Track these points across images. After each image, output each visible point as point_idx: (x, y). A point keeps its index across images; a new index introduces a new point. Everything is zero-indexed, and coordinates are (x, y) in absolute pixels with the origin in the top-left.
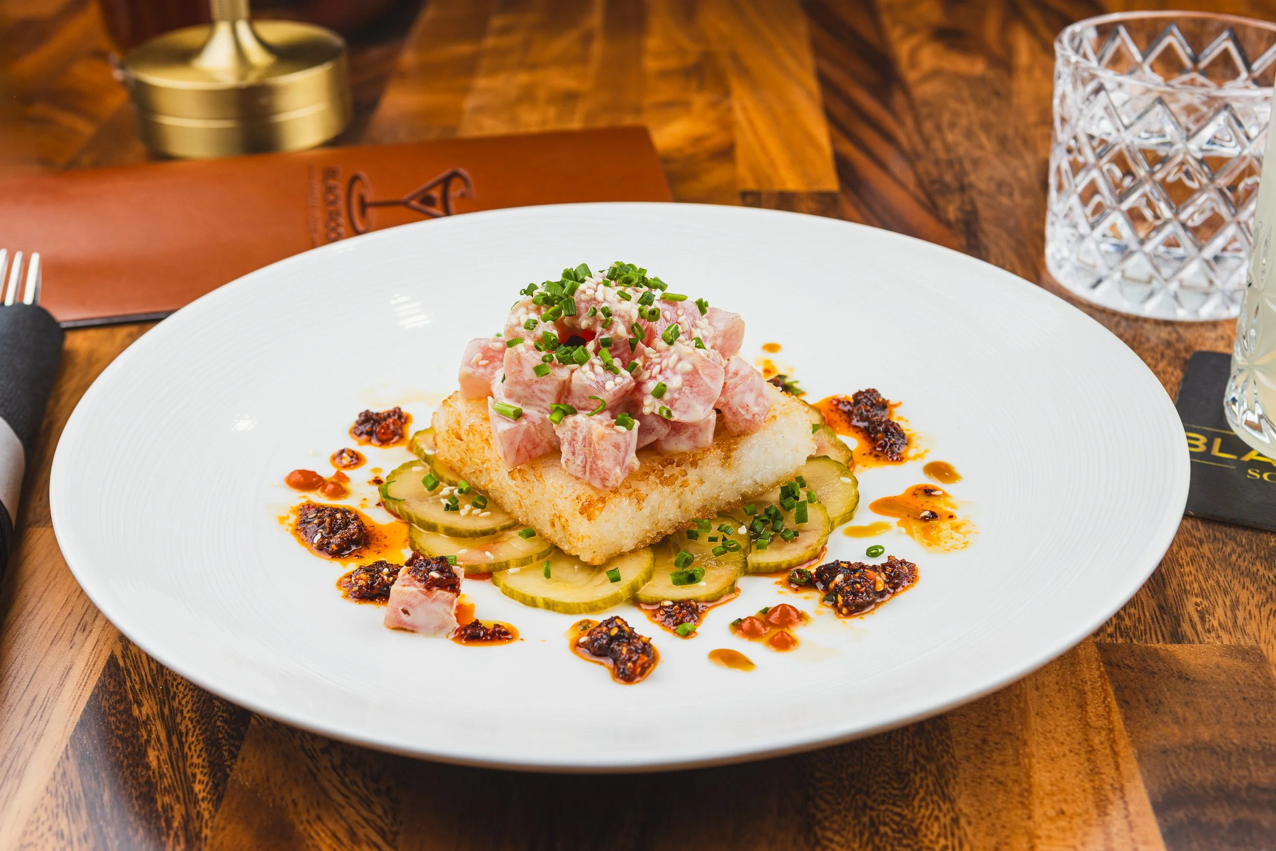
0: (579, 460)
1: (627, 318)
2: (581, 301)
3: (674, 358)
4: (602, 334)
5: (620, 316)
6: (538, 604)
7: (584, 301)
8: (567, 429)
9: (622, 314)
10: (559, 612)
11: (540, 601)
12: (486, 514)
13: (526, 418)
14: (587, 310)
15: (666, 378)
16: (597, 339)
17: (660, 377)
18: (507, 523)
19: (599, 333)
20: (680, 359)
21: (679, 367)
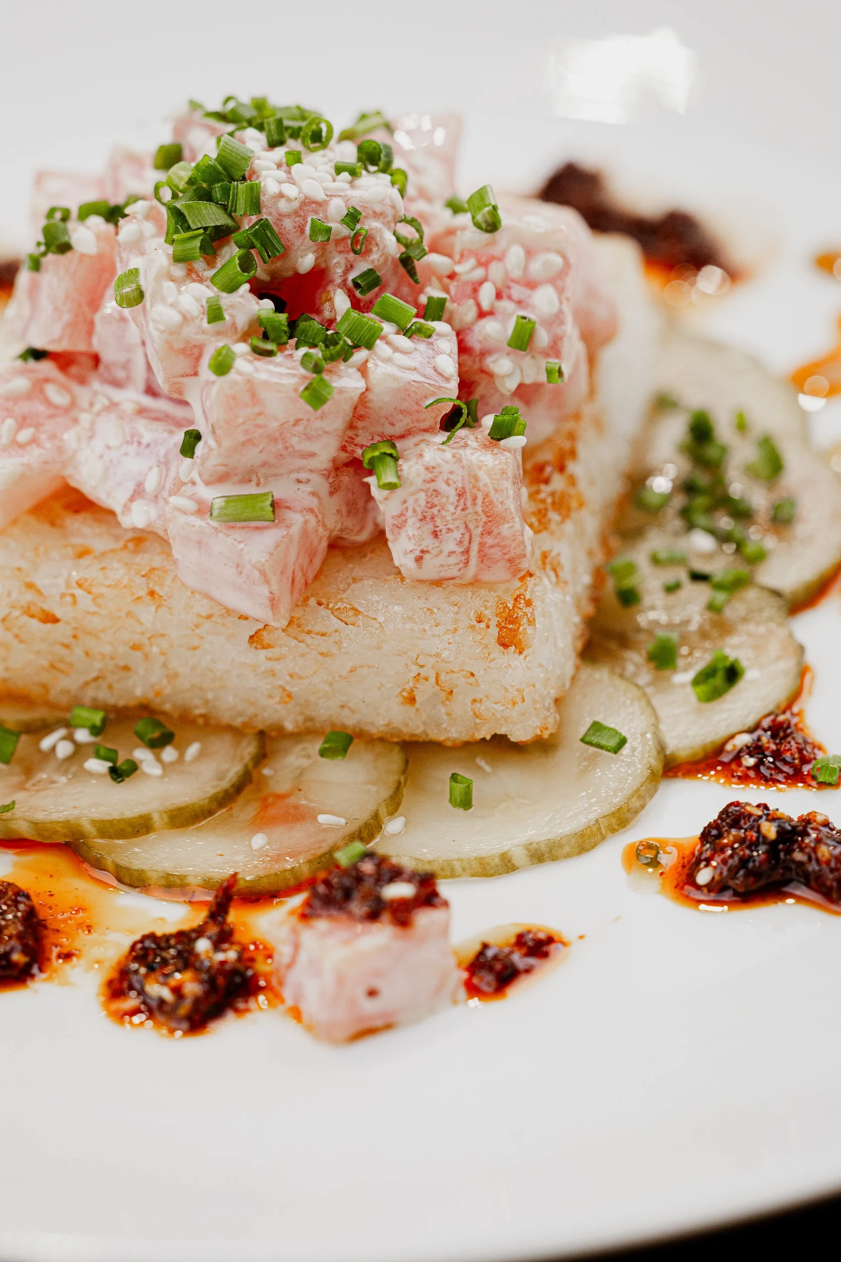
0: (450, 543)
1: (390, 212)
2: (281, 216)
3: (516, 254)
4: (350, 267)
5: (377, 215)
6: (517, 864)
7: (288, 216)
8: (413, 489)
9: (378, 209)
10: (568, 856)
11: (519, 856)
12: (193, 749)
13: (288, 508)
14: (302, 231)
15: (519, 303)
16: (345, 281)
17: (505, 305)
18: (249, 749)
19: (343, 268)
20: (530, 253)
21: (536, 268)
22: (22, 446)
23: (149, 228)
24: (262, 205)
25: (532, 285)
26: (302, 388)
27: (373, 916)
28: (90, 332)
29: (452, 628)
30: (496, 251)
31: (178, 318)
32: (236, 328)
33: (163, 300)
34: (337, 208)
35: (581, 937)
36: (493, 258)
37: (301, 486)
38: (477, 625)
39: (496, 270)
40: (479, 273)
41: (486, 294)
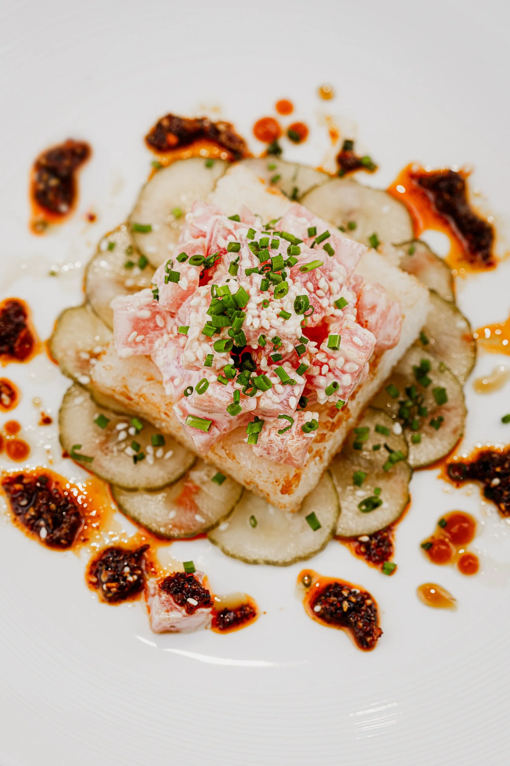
1: (294, 338)
2: (249, 331)
3: (341, 360)
4: (272, 351)
5: (288, 339)
7: (252, 331)
9: (289, 336)
12: (169, 454)
13: (216, 427)
14: (256, 337)
15: (336, 376)
16: (268, 355)
17: (330, 375)
18: (190, 461)
19: (269, 350)
20: (347, 361)
21: (347, 368)
22: (136, 343)
23: (204, 302)
24: (243, 325)
25: (343, 372)
26: (229, 404)
27: (181, 605)
28: (178, 308)
29: (265, 480)
30: (334, 356)
31: (194, 359)
32: (215, 368)
33: (191, 349)
34: (272, 333)
35: (265, 613)
36: (332, 357)
37: (225, 417)
38: (275, 483)
39: (332, 363)
40: (325, 361)
41: (325, 369)
